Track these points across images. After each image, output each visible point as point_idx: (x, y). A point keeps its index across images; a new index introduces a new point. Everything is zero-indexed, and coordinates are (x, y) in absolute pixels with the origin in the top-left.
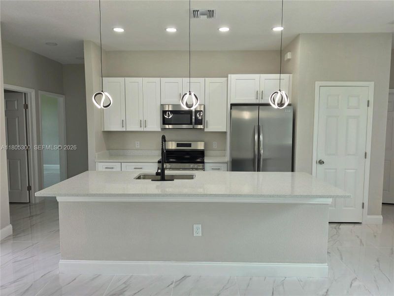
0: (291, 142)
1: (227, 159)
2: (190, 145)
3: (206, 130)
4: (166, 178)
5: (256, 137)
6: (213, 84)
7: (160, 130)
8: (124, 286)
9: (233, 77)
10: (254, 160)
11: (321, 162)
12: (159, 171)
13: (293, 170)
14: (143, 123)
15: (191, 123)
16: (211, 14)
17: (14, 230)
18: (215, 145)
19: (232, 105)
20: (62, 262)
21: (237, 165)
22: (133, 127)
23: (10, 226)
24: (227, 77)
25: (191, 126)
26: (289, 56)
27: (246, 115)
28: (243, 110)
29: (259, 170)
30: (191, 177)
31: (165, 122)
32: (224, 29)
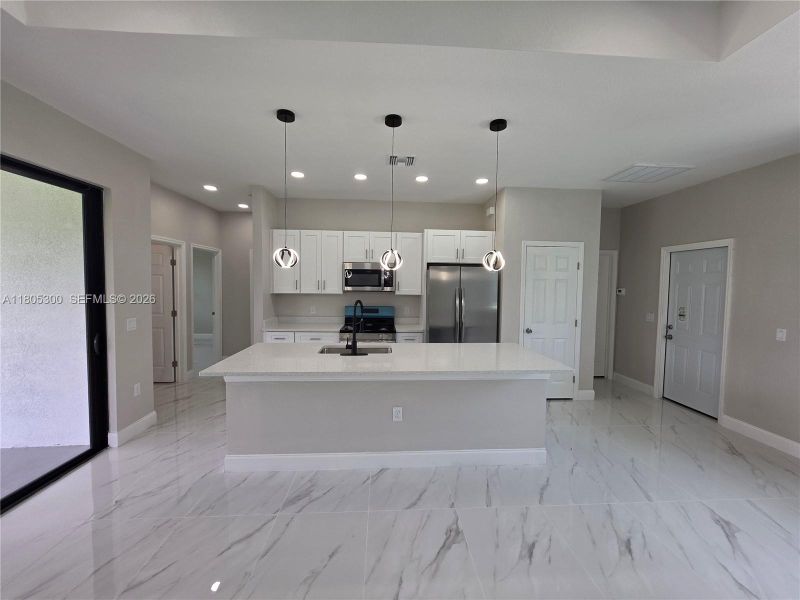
0: (496, 307)
1: (423, 327)
2: (377, 311)
3: (397, 293)
4: (358, 352)
5: (458, 302)
6: (406, 239)
7: (341, 292)
8: (309, 485)
9: (430, 233)
10: (455, 329)
11: (529, 331)
12: (350, 343)
13: (498, 341)
14: (321, 284)
15: (380, 285)
16: (410, 161)
17: (158, 417)
18: (407, 310)
19: (429, 265)
20: (228, 457)
21: (435, 335)
22: (308, 288)
23: (154, 413)
24: (423, 232)
25: (380, 289)
26: (491, 211)
27: (444, 275)
28: (441, 270)
29: (460, 341)
30: (386, 351)
31: (347, 283)
32: (422, 179)
